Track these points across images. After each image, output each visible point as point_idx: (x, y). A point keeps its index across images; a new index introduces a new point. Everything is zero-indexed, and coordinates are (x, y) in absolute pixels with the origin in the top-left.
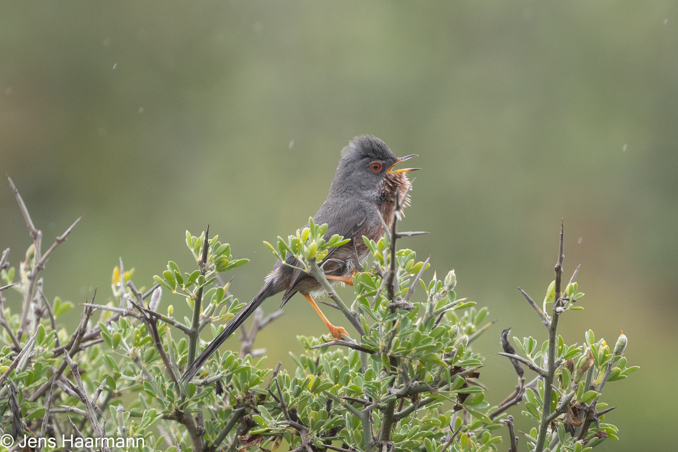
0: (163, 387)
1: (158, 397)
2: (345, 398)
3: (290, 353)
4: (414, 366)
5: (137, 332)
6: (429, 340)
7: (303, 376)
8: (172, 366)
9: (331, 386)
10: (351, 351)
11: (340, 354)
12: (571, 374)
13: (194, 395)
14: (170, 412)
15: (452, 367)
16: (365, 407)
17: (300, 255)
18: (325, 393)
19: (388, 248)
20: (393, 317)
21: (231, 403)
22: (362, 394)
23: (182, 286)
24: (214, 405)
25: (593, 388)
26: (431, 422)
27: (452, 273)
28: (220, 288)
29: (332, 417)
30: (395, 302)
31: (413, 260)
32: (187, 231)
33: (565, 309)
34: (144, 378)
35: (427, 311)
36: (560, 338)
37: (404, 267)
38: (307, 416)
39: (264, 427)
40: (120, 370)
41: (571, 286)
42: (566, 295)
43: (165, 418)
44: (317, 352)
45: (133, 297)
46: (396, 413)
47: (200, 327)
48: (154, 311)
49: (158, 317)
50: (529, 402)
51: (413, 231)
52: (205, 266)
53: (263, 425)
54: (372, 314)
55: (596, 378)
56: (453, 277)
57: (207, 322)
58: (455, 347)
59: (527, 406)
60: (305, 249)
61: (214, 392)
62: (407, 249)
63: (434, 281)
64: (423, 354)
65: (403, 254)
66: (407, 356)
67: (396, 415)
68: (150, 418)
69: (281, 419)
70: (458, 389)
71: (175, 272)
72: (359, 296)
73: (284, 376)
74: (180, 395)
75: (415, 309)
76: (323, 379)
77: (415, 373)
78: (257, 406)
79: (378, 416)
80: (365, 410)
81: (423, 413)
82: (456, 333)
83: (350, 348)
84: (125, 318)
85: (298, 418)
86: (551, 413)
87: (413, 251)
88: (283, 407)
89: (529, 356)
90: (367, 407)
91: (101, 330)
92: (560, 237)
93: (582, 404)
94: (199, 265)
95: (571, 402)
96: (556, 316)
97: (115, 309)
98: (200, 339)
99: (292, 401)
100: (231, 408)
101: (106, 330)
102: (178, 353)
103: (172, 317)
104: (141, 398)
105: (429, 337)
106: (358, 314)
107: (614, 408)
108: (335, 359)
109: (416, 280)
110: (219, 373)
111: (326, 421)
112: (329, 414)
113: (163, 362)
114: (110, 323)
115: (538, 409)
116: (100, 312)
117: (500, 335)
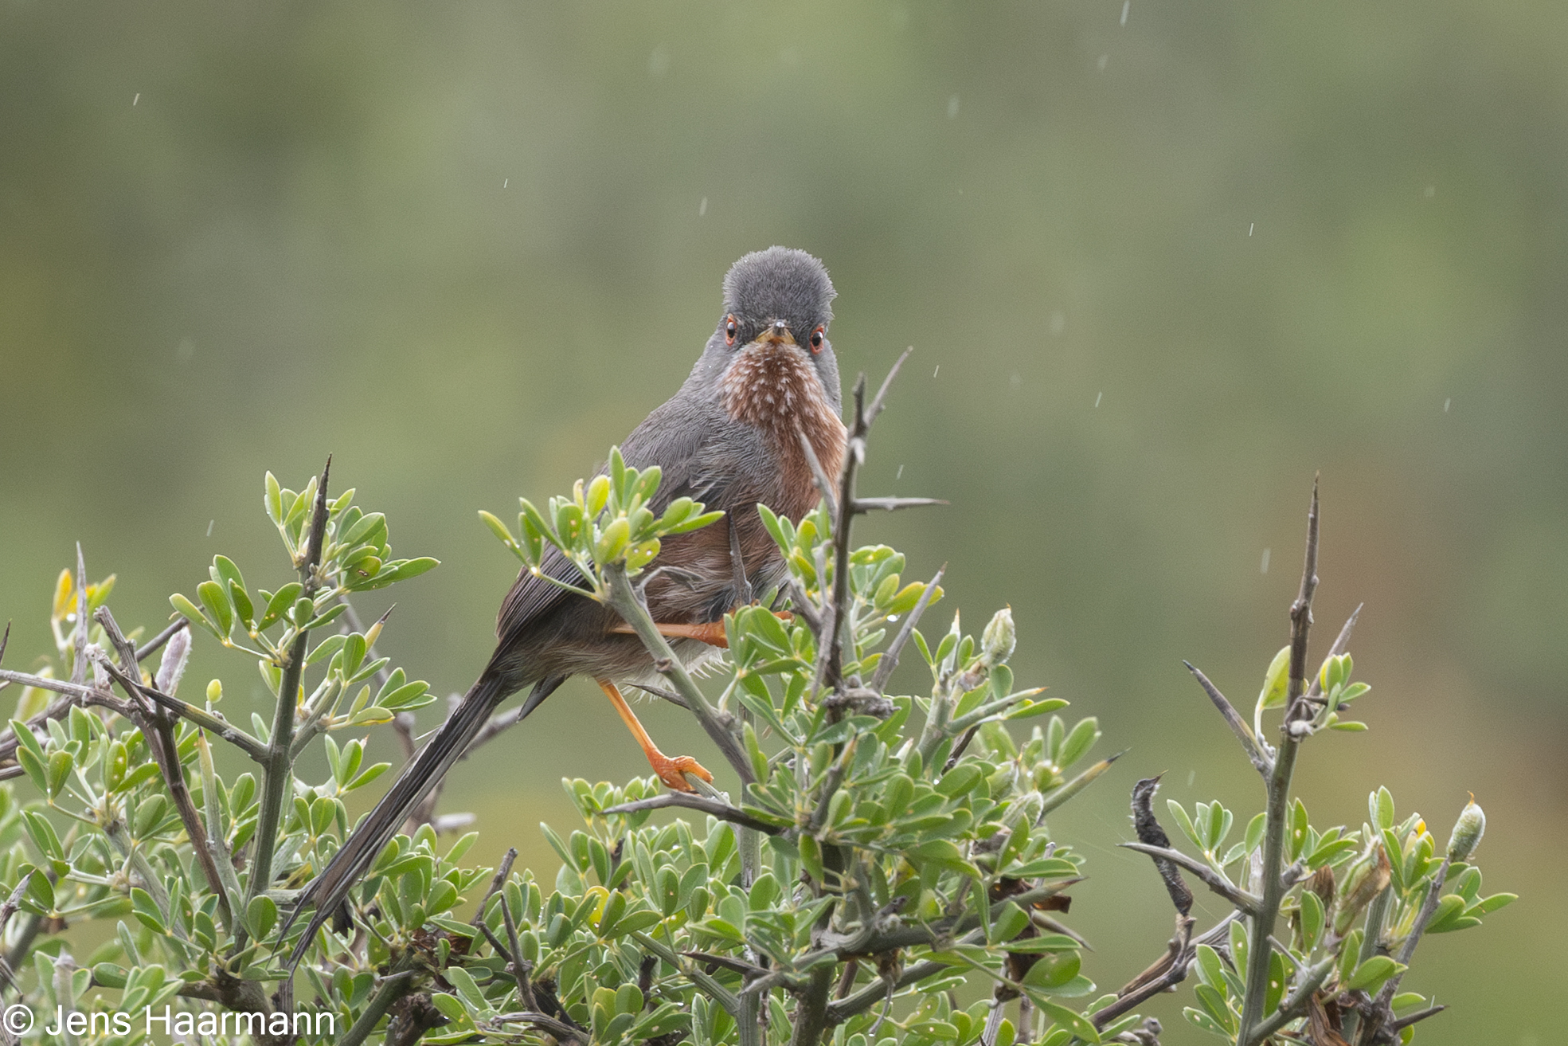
0: (185, 905)
1: (169, 933)
2: (694, 956)
3: (542, 824)
4: (887, 873)
5: (119, 752)
6: (935, 802)
7: (577, 889)
8: (213, 848)
9: (655, 919)
10: (713, 824)
11: (682, 832)
12: (1326, 909)
13: (272, 933)
14: (203, 978)
15: (995, 879)
16: (749, 982)
17: (583, 553)
18: (639, 940)
19: (828, 541)
20: (834, 734)
21: (373, 959)
22: (741, 944)
23: (250, 624)
24: (324, 962)
25: (1384, 950)
26: (932, 1029)
27: (1005, 615)
28: (354, 637)
29: (654, 1006)
30: (843, 693)
31: (896, 577)
32: (268, 473)
33: (1315, 726)
34: (133, 878)
35: (931, 720)
36: (1298, 806)
37: (871, 596)
38: (584, 1001)
39: (464, 1027)
40: (67, 854)
41: (1334, 664)
42: (1318, 689)
43: (187, 992)
44: (617, 824)
45: (110, 654)
46: (834, 1001)
47: (294, 743)
48: (168, 693)
49: (180, 710)
50: (1205, 983)
51: (899, 496)
52: (314, 572)
53: (461, 1021)
54: (778, 722)
55: (1394, 923)
56: (1006, 629)
57: (316, 730)
58: (1005, 824)
59: (1198, 995)
60: (597, 534)
61: (328, 925)
62: (881, 546)
63: (954, 638)
64: (917, 839)
65: (871, 558)
66: (872, 844)
67: (832, 1008)
68: (147, 990)
69: (511, 1007)
70: (1009, 942)
71: (232, 585)
72: (742, 673)
73: (523, 887)
74: (232, 932)
75: (896, 714)
76: (631, 900)
77: (891, 892)
78: (446, 968)
79: (783, 1007)
80: (747, 989)
81: (910, 1004)
82: (1009, 785)
83: (710, 817)
84: (86, 712)
85: (558, 1006)
86: (1268, 1015)
87: (897, 551)
88: (520, 972)
89: (1209, 854)
90: (755, 982)
91: (18, 743)
92: (1309, 524)
93: (1355, 994)
94: (299, 569)
95: (1323, 985)
96: (1289, 747)
97: (60, 683)
98: (293, 777)
99: (544, 957)
100: (372, 971)
101: (32, 743)
102: (231, 812)
103: (217, 712)
104: (124, 935)
105: (934, 793)
106: (737, 721)
107: (1441, 1009)
108: (667, 846)
109: (903, 632)
111: (636, 1015)
112: (647, 998)
113: (187, 838)
114: (43, 725)
115: (1229, 1004)
116: (19, 694)
117: (1132, 796)
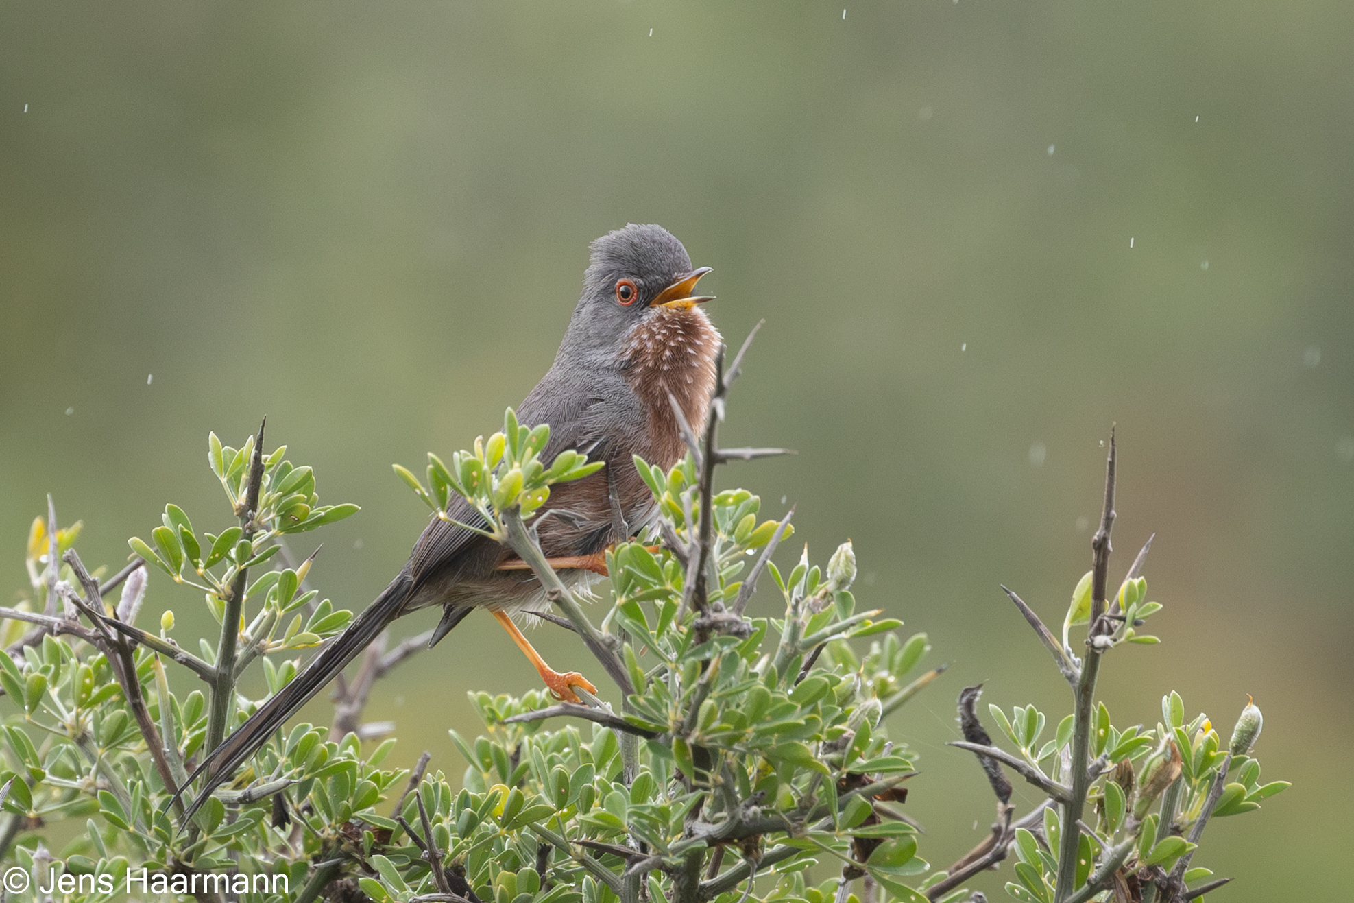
0: (145, 805)
1: (132, 829)
2: (584, 844)
3: (451, 732)
4: (749, 770)
5: (86, 674)
6: (789, 709)
7: (482, 787)
8: (168, 755)
9: (549, 812)
10: (598, 730)
11: (572, 736)
12: (1127, 797)
13: (220, 828)
14: (161, 867)
15: (842, 774)
16: (631, 865)
17: (483, 499)
18: (535, 830)
19: (694, 487)
20: (702, 651)
21: (308, 849)
22: (623, 833)
23: (198, 563)
24: (265, 852)
25: (1177, 831)
27: (846, 548)
28: (287, 572)
29: (550, 887)
30: (709, 616)
31: (753, 516)
32: (211, 433)
33: (1115, 640)
34: (100, 782)
35: (785, 639)
36: (1101, 709)
37: (731, 533)
38: (489, 883)
40: (43, 763)
41: (1131, 586)
42: (1118, 608)
44: (515, 730)
45: (77, 590)
46: (704, 881)
47: (236, 664)
48: (128, 623)
49: (138, 638)
50: (1023, 861)
51: (755, 447)
52: (252, 518)
53: (384, 901)
54: (653, 643)
55: (1185, 807)
56: (848, 559)
57: (256, 653)
58: (849, 727)
59: (1018, 871)
60: (495, 483)
61: (268, 820)
62: (739, 490)
63: (803, 568)
64: (774, 741)
65: (731, 500)
66: (735, 746)
67: (703, 887)
69: (427, 890)
70: (855, 828)
71: (182, 529)
72: (621, 600)
73: (436, 786)
75: (755, 634)
76: (528, 795)
77: (753, 786)
78: (371, 856)
79: (660, 886)
80: (630, 872)
81: (770, 882)
82: (853, 693)
83: (595, 724)
84: (58, 640)
85: (467, 888)
86: (1077, 889)
87: (754, 494)
88: (434, 859)
89: (1025, 751)
90: (637, 866)
92: (1108, 467)
93: (1152, 869)
94: (239, 515)
95: (1126, 860)
96: (1093, 658)
97: (35, 616)
98: (237, 694)
99: (454, 846)
100: (307, 860)
101: (11, 667)
102: (183, 724)
103: (170, 639)
104: (93, 832)
105: (788, 701)
106: (618, 641)
107: (1226, 882)
108: (558, 749)
109: (759, 563)
110: (280, 775)
111: (535, 895)
112: (543, 880)
113: (146, 746)
114: (21, 651)
115: (1044, 879)
117: (958, 701)
